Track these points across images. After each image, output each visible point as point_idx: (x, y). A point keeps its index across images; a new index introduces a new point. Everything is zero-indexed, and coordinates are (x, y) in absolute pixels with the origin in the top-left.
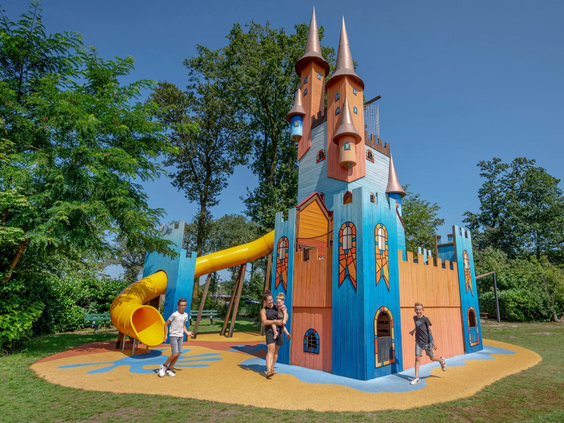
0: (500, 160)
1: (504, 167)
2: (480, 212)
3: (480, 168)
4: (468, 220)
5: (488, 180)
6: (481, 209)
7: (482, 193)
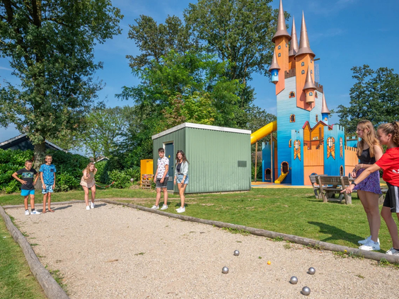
0: (368, 67)
1: (370, 72)
2: (349, 106)
3: (353, 71)
4: (340, 111)
5: (358, 82)
6: (351, 103)
7: (352, 91)
